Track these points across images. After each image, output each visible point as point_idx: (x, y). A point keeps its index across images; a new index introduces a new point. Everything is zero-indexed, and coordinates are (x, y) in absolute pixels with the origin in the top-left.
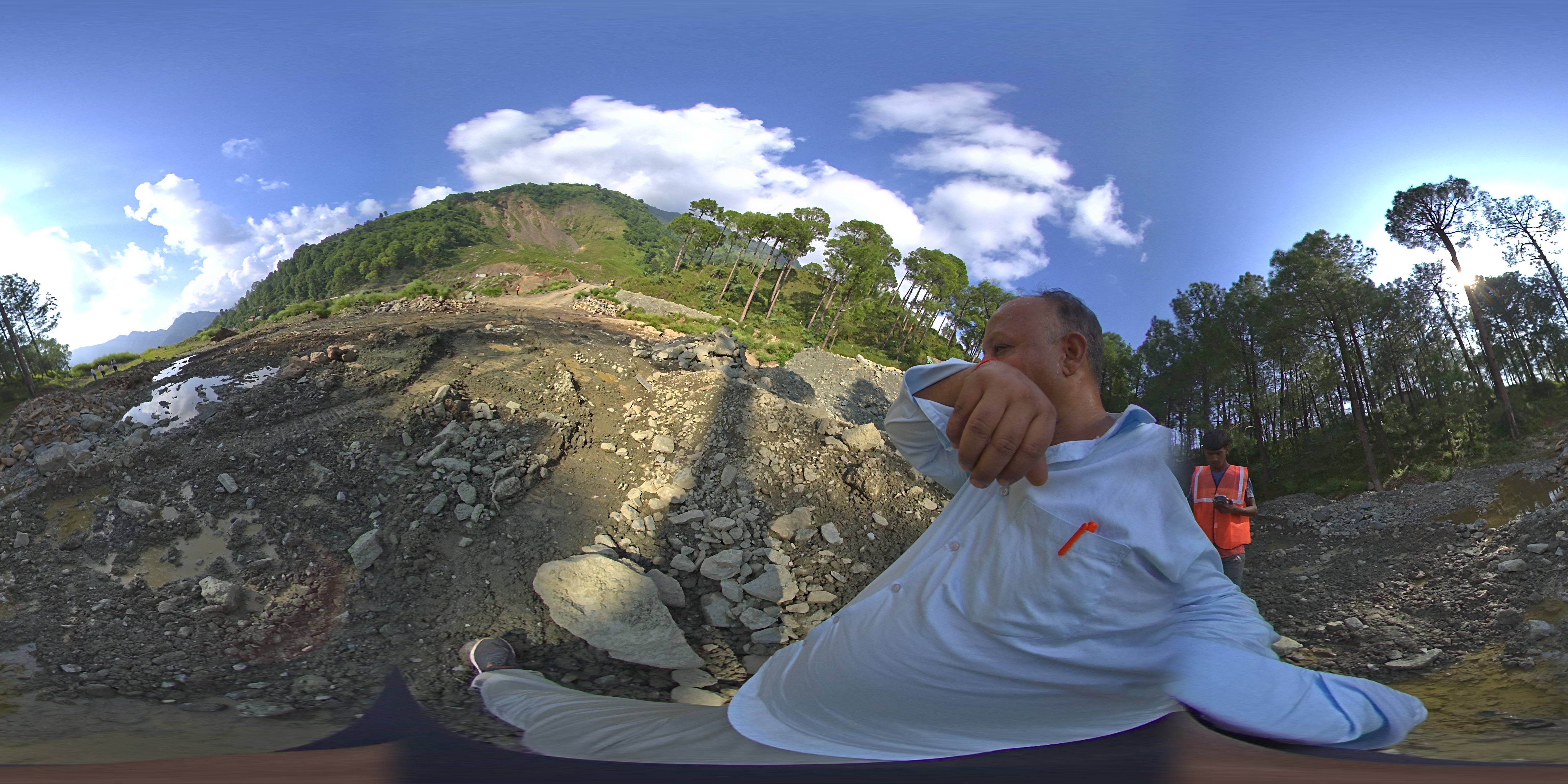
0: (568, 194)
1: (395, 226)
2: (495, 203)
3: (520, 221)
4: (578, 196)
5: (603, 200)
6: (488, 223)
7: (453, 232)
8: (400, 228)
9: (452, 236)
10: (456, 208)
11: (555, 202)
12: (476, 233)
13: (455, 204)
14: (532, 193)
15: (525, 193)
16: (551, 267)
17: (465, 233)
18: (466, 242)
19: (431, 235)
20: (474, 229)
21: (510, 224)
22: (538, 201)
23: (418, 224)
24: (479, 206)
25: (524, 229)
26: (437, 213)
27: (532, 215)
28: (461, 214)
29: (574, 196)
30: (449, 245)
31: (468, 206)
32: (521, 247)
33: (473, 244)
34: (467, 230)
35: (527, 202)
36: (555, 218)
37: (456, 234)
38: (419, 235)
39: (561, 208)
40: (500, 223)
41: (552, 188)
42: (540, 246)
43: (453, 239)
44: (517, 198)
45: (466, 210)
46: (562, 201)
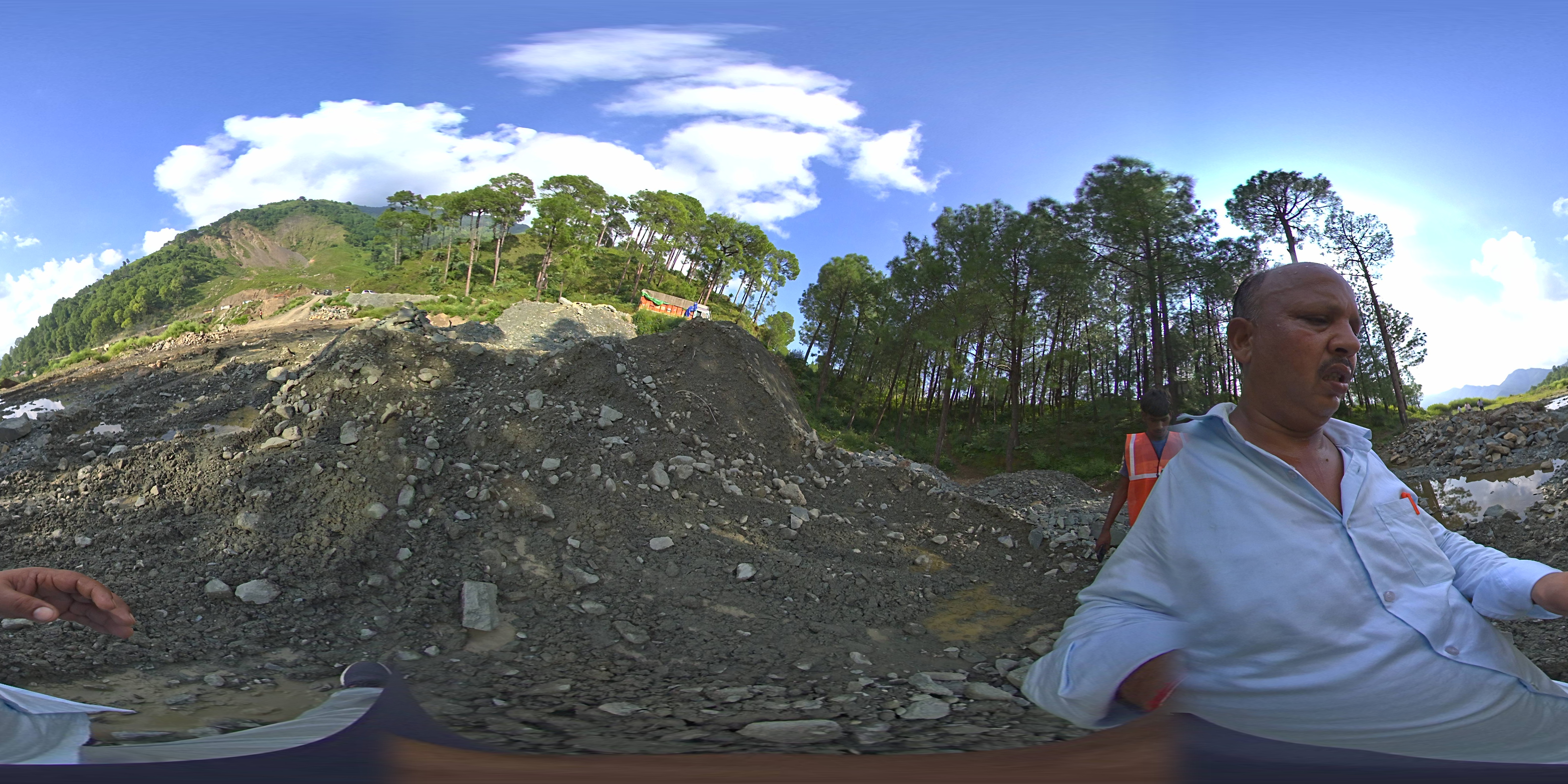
0: (280, 213)
1: (138, 272)
2: (219, 235)
3: (247, 248)
4: (290, 213)
5: (313, 211)
6: (218, 254)
7: (190, 270)
8: (142, 274)
9: (190, 274)
10: (187, 246)
11: (271, 223)
12: (211, 268)
13: (185, 243)
14: (247, 219)
15: (242, 220)
16: (287, 287)
17: (201, 269)
18: (203, 278)
19: (171, 276)
20: (208, 264)
21: (239, 253)
22: (256, 226)
23: (157, 268)
24: (207, 241)
25: (253, 255)
26: (172, 254)
27: (256, 239)
28: (192, 251)
29: (286, 213)
30: (189, 284)
31: (196, 242)
32: (254, 272)
33: (211, 278)
34: (203, 266)
35: (246, 228)
36: (277, 238)
37: (193, 271)
38: (161, 278)
39: (279, 227)
40: (229, 253)
41: (264, 209)
42: (272, 268)
43: (192, 277)
44: (236, 226)
45: (196, 247)
46: (277, 221)
